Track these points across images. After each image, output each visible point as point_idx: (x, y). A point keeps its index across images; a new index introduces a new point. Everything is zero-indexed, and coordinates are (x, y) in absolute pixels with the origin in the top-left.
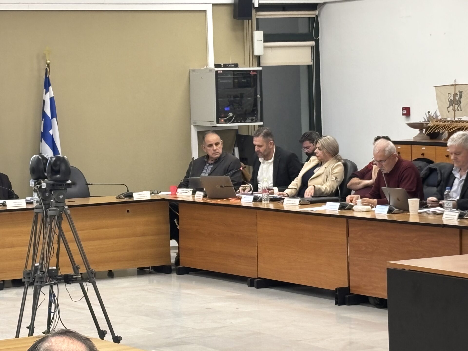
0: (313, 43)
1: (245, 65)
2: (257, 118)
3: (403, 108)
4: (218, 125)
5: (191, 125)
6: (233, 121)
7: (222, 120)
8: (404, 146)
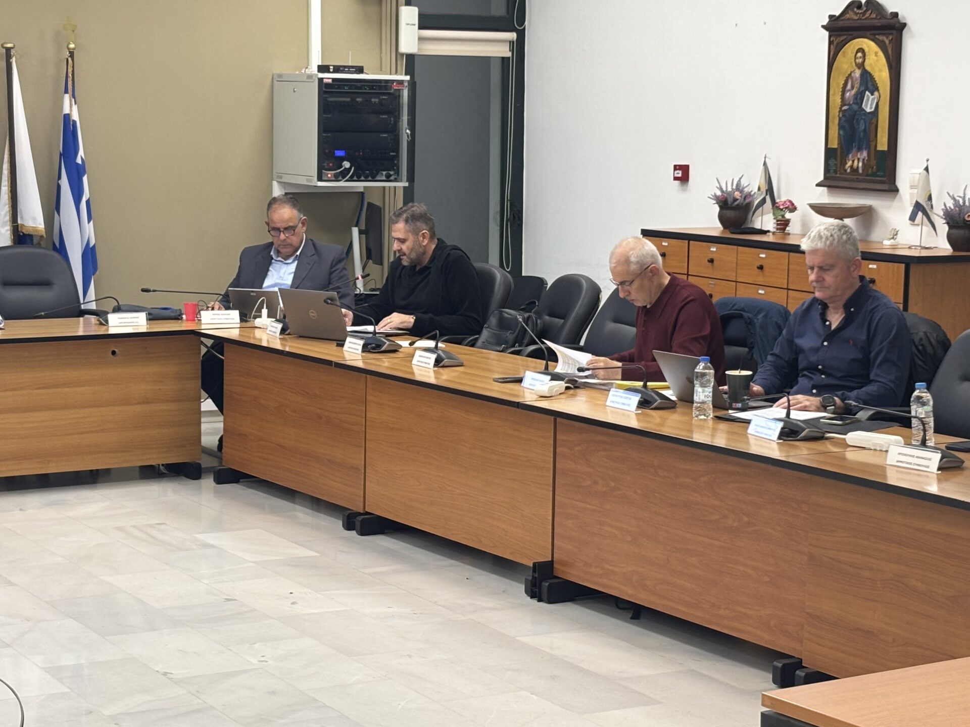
0: (513, 36)
1: (381, 70)
2: (398, 173)
3: (675, 167)
4: (320, 184)
5: (273, 182)
6: (350, 177)
7: (328, 174)
8: (674, 241)
